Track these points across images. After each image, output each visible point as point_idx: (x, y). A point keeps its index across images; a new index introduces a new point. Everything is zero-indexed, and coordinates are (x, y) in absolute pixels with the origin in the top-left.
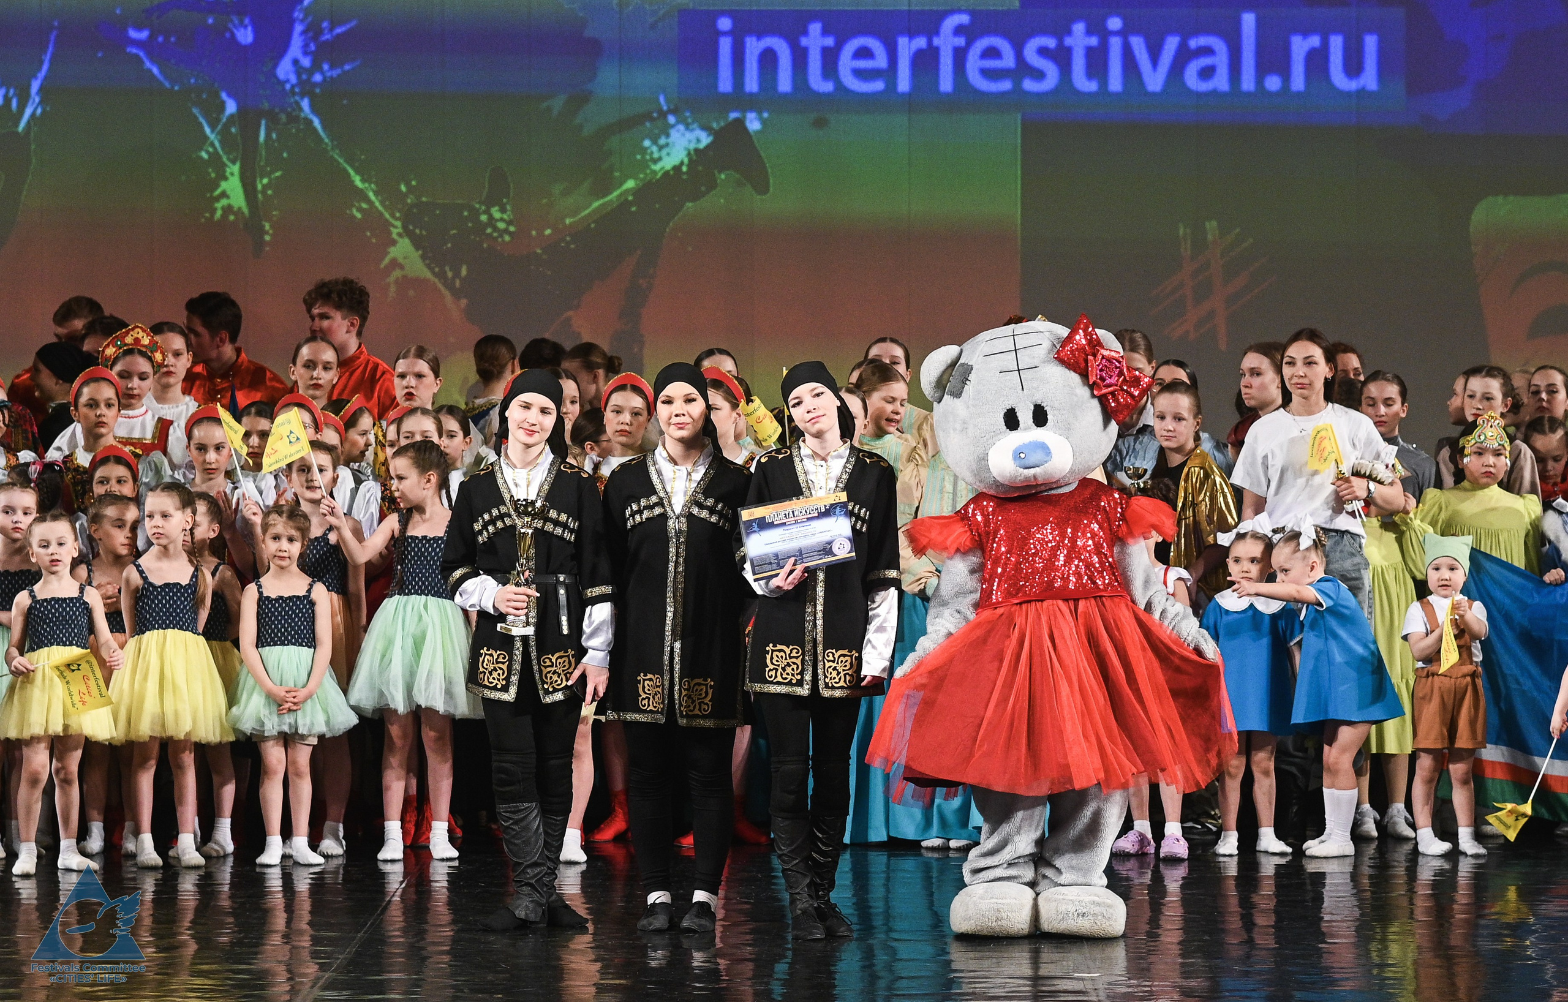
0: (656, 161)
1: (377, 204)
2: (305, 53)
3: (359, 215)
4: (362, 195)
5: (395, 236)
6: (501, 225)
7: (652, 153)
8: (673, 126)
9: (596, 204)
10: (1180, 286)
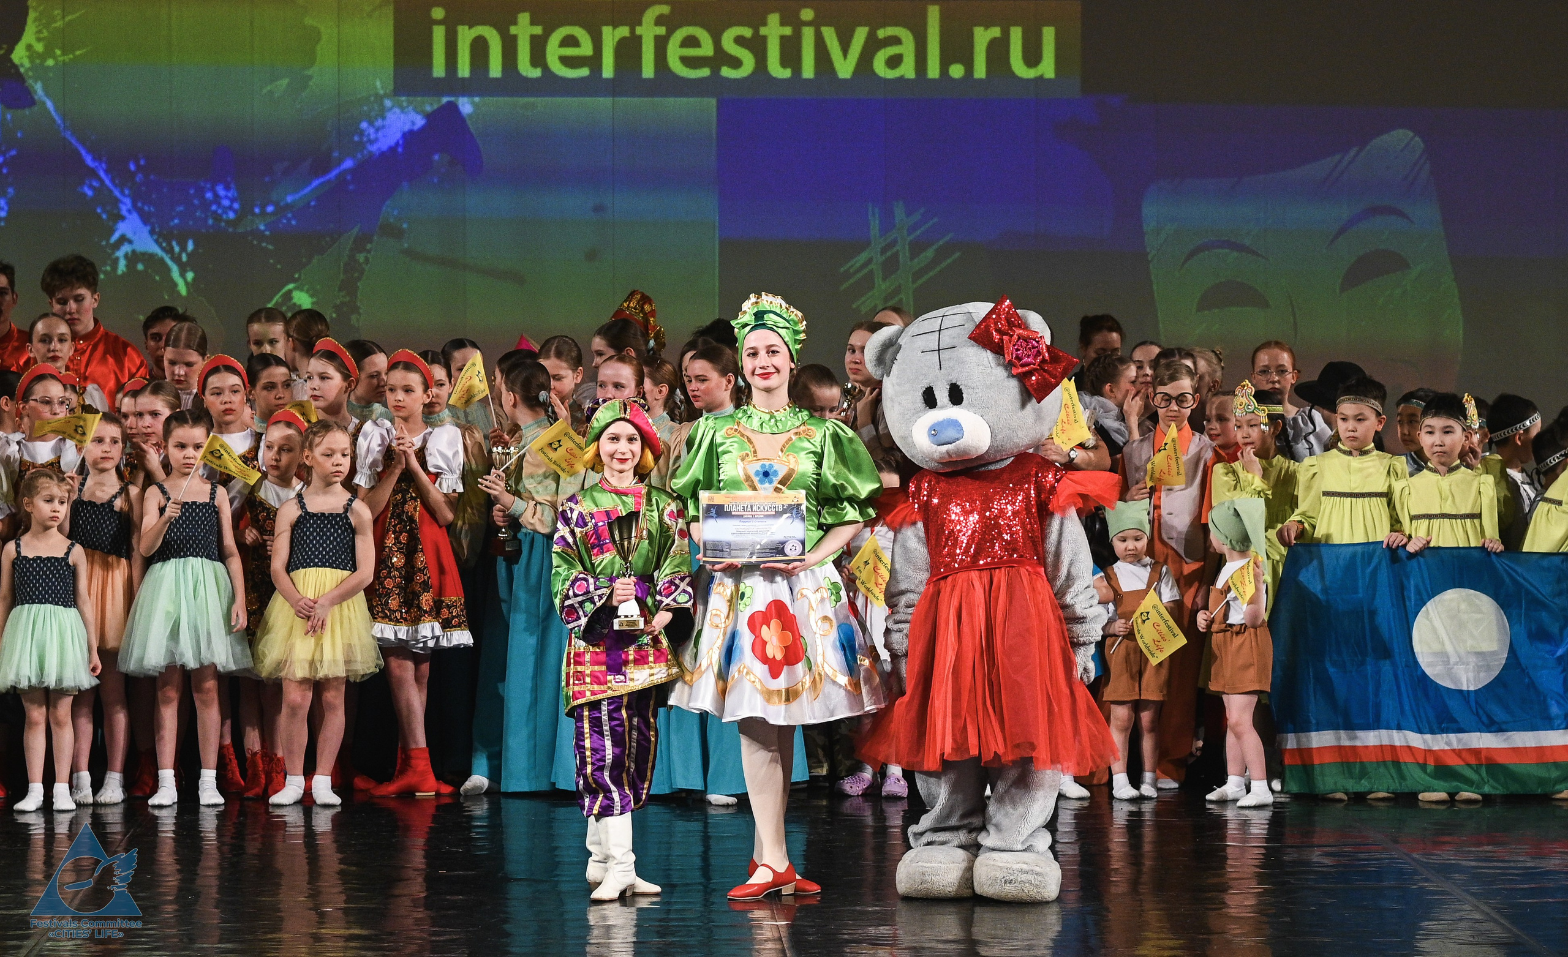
0: (372, 142)
1: (107, 182)
2: (39, 40)
3: (90, 193)
4: (93, 173)
5: (124, 212)
6: (226, 203)
7: (369, 135)
8: (391, 109)
9: (315, 183)
10: (870, 261)
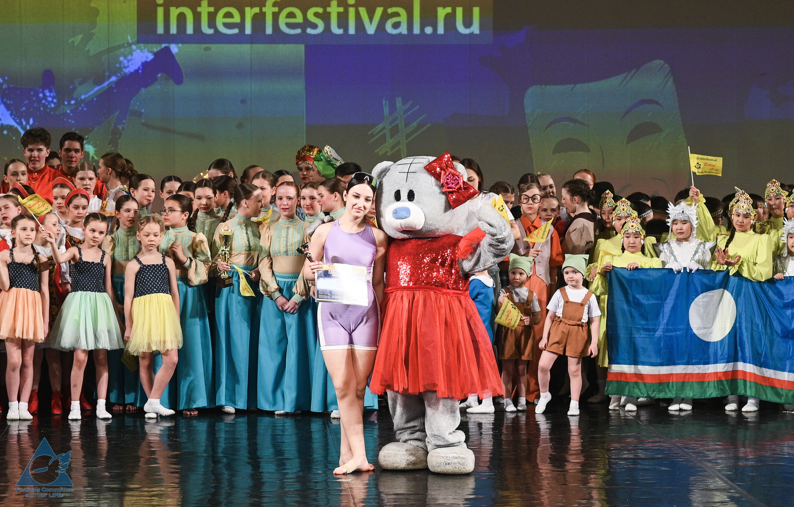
0: (125, 67)
6: (50, 99)
7: (124, 63)
8: (135, 50)
9: (96, 89)
10: (383, 129)
